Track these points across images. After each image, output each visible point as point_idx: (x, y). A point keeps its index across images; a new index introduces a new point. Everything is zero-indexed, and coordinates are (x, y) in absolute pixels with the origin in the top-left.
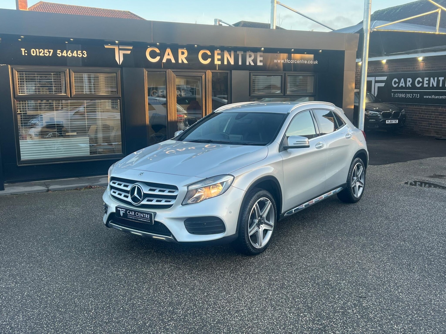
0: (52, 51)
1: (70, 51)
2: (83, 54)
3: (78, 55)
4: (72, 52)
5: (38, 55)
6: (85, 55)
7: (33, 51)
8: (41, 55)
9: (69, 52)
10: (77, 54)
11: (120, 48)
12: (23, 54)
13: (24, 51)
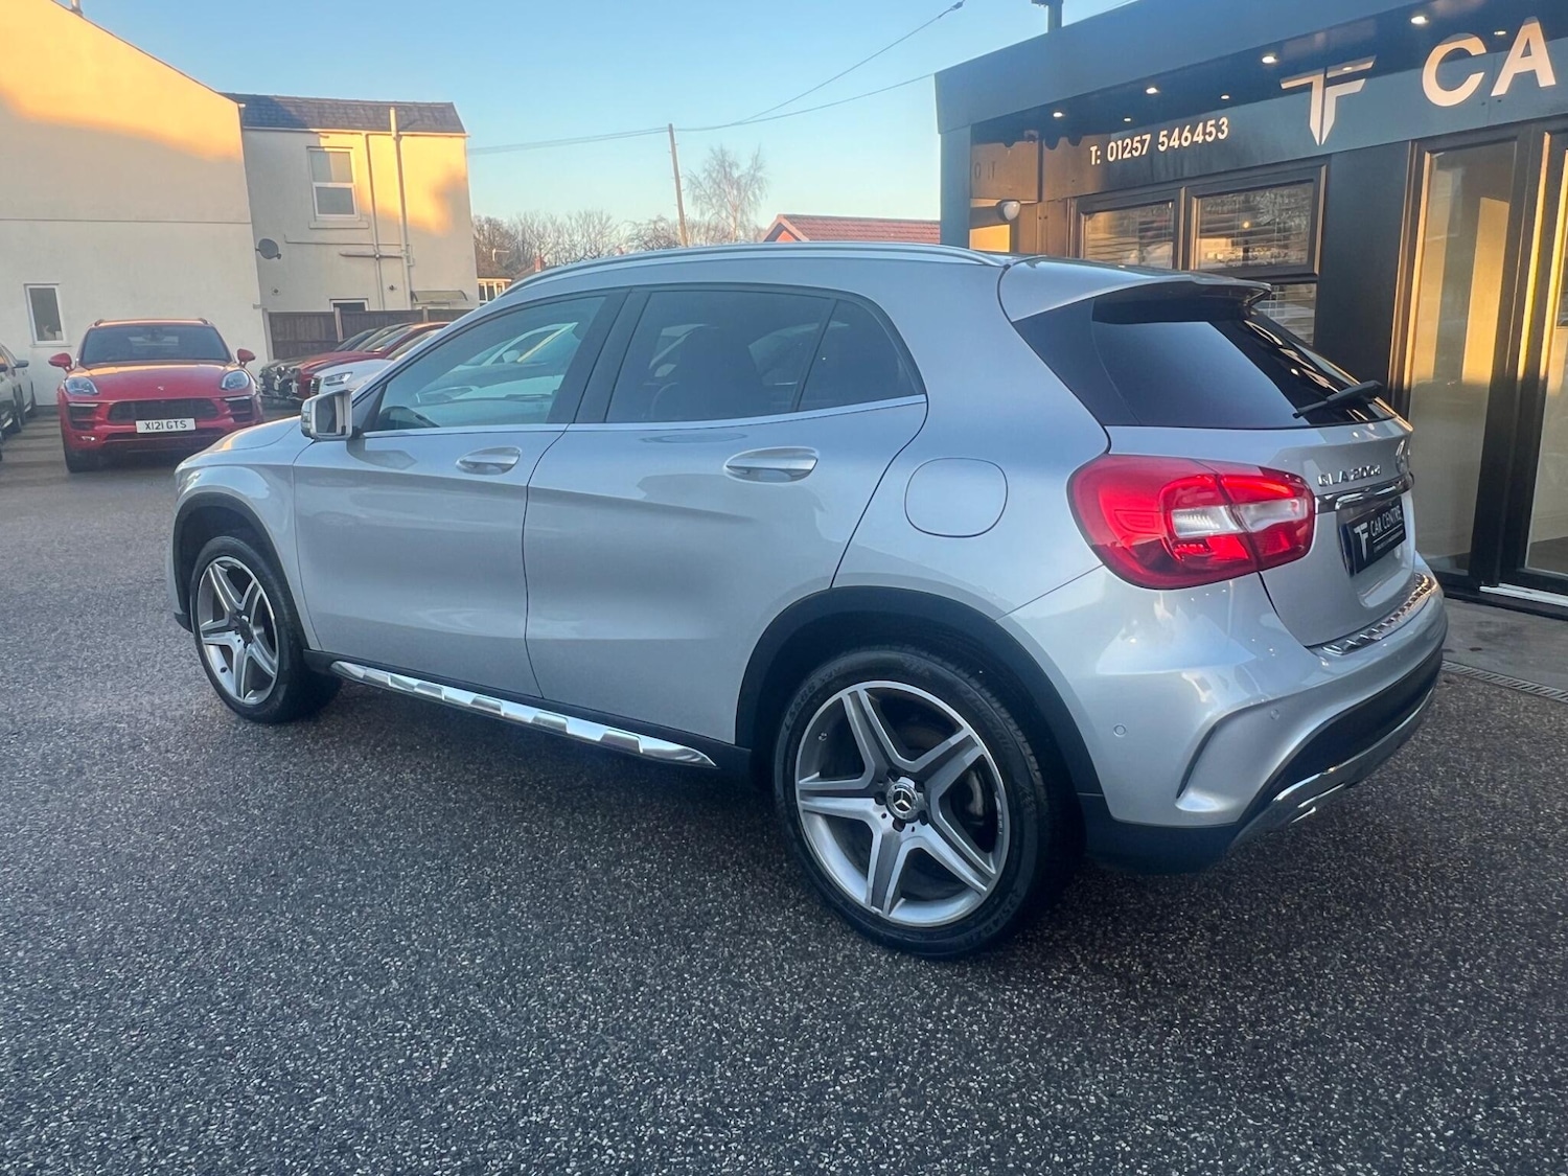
0: (1147, 137)
1: (1188, 127)
2: (1219, 128)
3: (1207, 137)
4: (1192, 132)
5: (1120, 157)
6: (1223, 133)
7: (1112, 147)
8: (1126, 155)
9: (1186, 133)
10: (1204, 134)
11: (1329, 76)
12: (1093, 163)
13: (1096, 152)
